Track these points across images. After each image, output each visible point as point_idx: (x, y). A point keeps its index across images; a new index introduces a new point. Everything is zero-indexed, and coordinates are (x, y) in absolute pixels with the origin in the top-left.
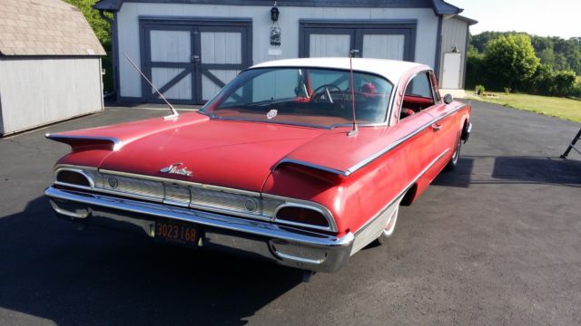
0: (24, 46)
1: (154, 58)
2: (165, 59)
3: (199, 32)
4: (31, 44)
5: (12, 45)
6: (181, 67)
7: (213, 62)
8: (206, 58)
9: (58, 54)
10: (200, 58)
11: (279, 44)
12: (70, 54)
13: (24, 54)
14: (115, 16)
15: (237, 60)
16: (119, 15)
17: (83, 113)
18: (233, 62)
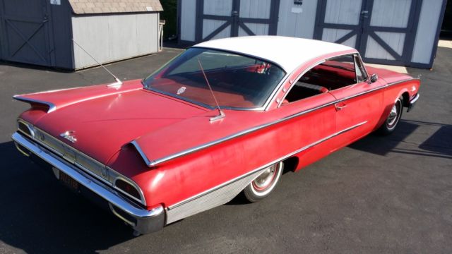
0: (94, 6)
1: (206, 12)
2: (213, 13)
4: (99, 4)
5: (84, 6)
6: (224, 20)
7: (248, 17)
8: (243, 14)
9: (121, 11)
10: (238, 13)
11: (301, 4)
12: (131, 11)
13: (92, 12)
15: (267, 16)
17: (141, 54)
18: (263, 17)
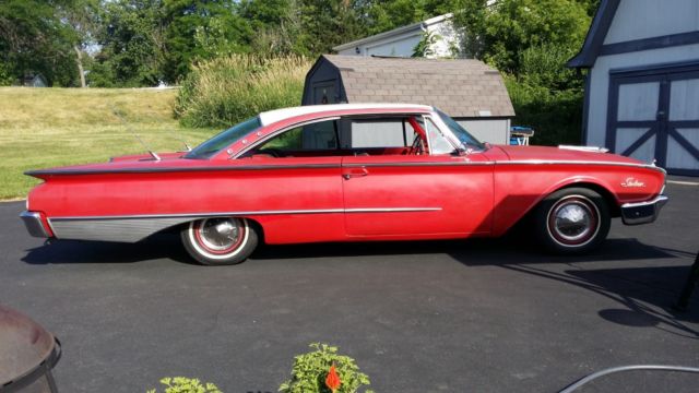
1: (621, 117)
2: (631, 117)
3: (670, 81)
6: (646, 127)
7: (682, 119)
8: (675, 114)
14: (589, 73)
16: (593, 70)
